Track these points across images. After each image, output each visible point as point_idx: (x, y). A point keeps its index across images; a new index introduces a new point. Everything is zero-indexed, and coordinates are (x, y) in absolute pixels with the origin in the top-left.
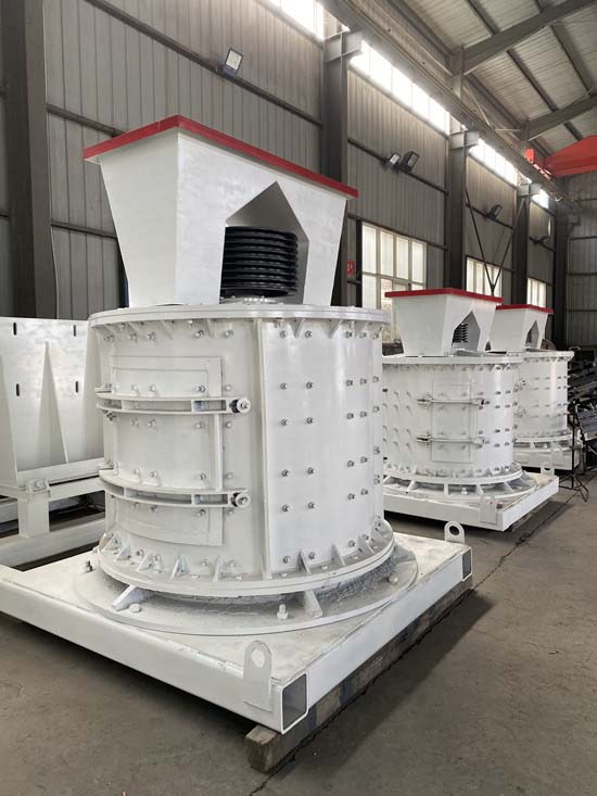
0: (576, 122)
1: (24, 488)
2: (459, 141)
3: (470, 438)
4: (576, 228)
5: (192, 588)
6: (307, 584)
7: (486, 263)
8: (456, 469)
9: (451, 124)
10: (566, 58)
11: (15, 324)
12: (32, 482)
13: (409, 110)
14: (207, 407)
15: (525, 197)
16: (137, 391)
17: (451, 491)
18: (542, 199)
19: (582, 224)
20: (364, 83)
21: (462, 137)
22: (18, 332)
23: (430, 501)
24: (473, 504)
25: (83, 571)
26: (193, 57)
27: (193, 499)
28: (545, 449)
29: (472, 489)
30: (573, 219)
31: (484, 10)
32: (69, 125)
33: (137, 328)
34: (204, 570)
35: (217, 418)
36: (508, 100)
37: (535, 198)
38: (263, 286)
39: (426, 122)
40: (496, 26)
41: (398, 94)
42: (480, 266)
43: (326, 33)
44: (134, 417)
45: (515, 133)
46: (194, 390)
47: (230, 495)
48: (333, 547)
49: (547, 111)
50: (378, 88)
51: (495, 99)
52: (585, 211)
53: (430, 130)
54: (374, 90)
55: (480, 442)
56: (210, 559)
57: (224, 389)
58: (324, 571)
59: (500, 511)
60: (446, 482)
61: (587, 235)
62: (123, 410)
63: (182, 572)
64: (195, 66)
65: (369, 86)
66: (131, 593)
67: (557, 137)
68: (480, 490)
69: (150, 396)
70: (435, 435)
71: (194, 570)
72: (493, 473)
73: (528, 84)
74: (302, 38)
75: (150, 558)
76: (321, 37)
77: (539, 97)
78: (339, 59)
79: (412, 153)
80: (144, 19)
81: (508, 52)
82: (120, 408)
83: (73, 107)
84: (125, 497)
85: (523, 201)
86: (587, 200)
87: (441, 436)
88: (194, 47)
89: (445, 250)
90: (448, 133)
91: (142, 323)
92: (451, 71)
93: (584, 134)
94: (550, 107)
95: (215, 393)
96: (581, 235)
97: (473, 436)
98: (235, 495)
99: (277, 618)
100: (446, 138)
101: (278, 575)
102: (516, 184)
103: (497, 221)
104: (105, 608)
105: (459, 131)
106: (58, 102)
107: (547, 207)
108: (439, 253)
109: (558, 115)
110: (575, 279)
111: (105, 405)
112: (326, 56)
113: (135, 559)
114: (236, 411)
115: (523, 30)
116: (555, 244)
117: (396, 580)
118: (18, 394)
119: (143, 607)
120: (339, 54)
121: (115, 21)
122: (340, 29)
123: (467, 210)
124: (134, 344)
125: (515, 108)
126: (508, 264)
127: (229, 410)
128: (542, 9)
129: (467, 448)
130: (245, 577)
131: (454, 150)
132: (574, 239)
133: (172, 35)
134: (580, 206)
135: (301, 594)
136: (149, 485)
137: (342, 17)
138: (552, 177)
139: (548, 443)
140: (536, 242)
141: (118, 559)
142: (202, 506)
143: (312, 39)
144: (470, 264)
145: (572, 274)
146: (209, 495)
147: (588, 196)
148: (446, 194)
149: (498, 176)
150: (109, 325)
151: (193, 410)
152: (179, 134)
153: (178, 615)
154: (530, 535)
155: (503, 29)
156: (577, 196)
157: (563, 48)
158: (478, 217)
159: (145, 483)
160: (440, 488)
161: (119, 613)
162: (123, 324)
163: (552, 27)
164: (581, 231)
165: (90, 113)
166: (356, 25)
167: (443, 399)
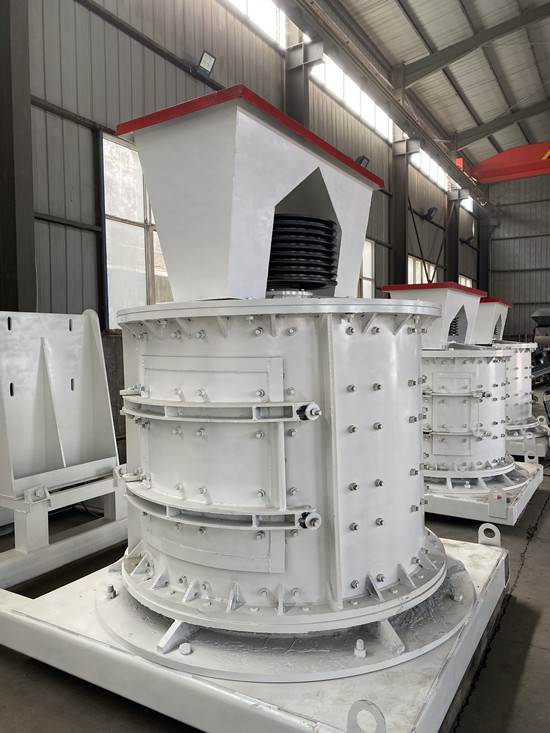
0: (497, 136)
1: (22, 497)
2: (402, 148)
3: (471, 431)
4: (497, 230)
5: (252, 624)
6: (380, 612)
7: (424, 261)
8: (458, 462)
9: (394, 133)
10: (494, 77)
11: (9, 319)
12: (31, 491)
13: (358, 118)
14: (267, 414)
15: (456, 201)
16: (181, 396)
17: (454, 485)
18: (468, 204)
19: (501, 226)
20: (320, 91)
21: (404, 145)
22: (12, 327)
23: (435, 496)
24: (480, 499)
25: (106, 597)
26: (169, 57)
27: (254, 520)
28: (516, 437)
29: (474, 482)
30: (493, 222)
31: (425, 30)
32: (49, 116)
33: (184, 325)
34: (264, 600)
35: (281, 428)
36: (440, 113)
37: (463, 203)
38: (304, 278)
39: (373, 130)
40: (434, 45)
41: (349, 103)
42: (419, 263)
43: (288, 43)
44: (178, 425)
45: (445, 144)
46: (253, 395)
47: (298, 514)
48: (399, 566)
49: (473, 124)
50: (332, 98)
51: (429, 112)
52: (504, 215)
53: (377, 138)
54: (328, 98)
55: (480, 434)
56: (271, 588)
57: (287, 392)
58: (396, 596)
59: (511, 506)
60: (448, 476)
61: (506, 236)
62: (166, 418)
63: (238, 603)
64: (171, 67)
65: (325, 95)
66: (178, 631)
67: (480, 149)
68: (482, 482)
69: (198, 401)
70: (435, 429)
71: (250, 600)
72: (493, 465)
73: (458, 99)
74: (266, 46)
75: (197, 586)
76: (283, 46)
77: (467, 112)
78: (301, 66)
79: (364, 157)
80: (123, 16)
81: (444, 70)
82: (163, 415)
83: (54, 98)
84: (167, 517)
85: (454, 204)
86: (504, 205)
87: (442, 429)
88: (169, 48)
89: (390, 248)
90: (391, 141)
91: (189, 319)
92: (394, 86)
93: (505, 147)
94: (476, 121)
95: (277, 398)
96: (501, 236)
97: (474, 429)
98: (305, 515)
99: (355, 656)
100: (390, 145)
101: (348, 603)
102: (447, 190)
103: (432, 223)
104: (149, 650)
105: (400, 139)
106: (39, 94)
107: (472, 211)
108: (384, 250)
109: (482, 129)
110: (497, 276)
111: (134, 409)
112: (288, 64)
113: (175, 586)
114: (305, 418)
115: (458, 51)
116: (478, 245)
117: (461, 597)
118: (12, 394)
119: (195, 647)
120: (301, 62)
121: (95, 17)
122: (301, 39)
123: (409, 212)
124: (178, 342)
125: (446, 122)
126: (441, 263)
127: (296, 417)
128: (475, 32)
129: (468, 442)
130: (313, 608)
131: (397, 157)
132: (493, 240)
133: (148, 33)
134: (501, 211)
135: (376, 625)
136: (196, 503)
137: (303, 27)
138: (478, 183)
139: (518, 431)
140: (463, 242)
141: (155, 587)
142: (261, 529)
143: (274, 47)
144: (410, 261)
145: (494, 272)
146: (270, 516)
147: (507, 203)
148: (390, 196)
149: (431, 182)
150: (147, 321)
151: (254, 417)
152: (238, 108)
153: (238, 655)
154: (535, 528)
155: (440, 49)
156: (496, 201)
157: (492, 68)
158: (417, 218)
159: (189, 500)
160: (442, 482)
161: (167, 656)
162: (166, 320)
163: (483, 48)
164: (501, 233)
165: (70, 106)
166: (318, 36)
167: (444, 392)
